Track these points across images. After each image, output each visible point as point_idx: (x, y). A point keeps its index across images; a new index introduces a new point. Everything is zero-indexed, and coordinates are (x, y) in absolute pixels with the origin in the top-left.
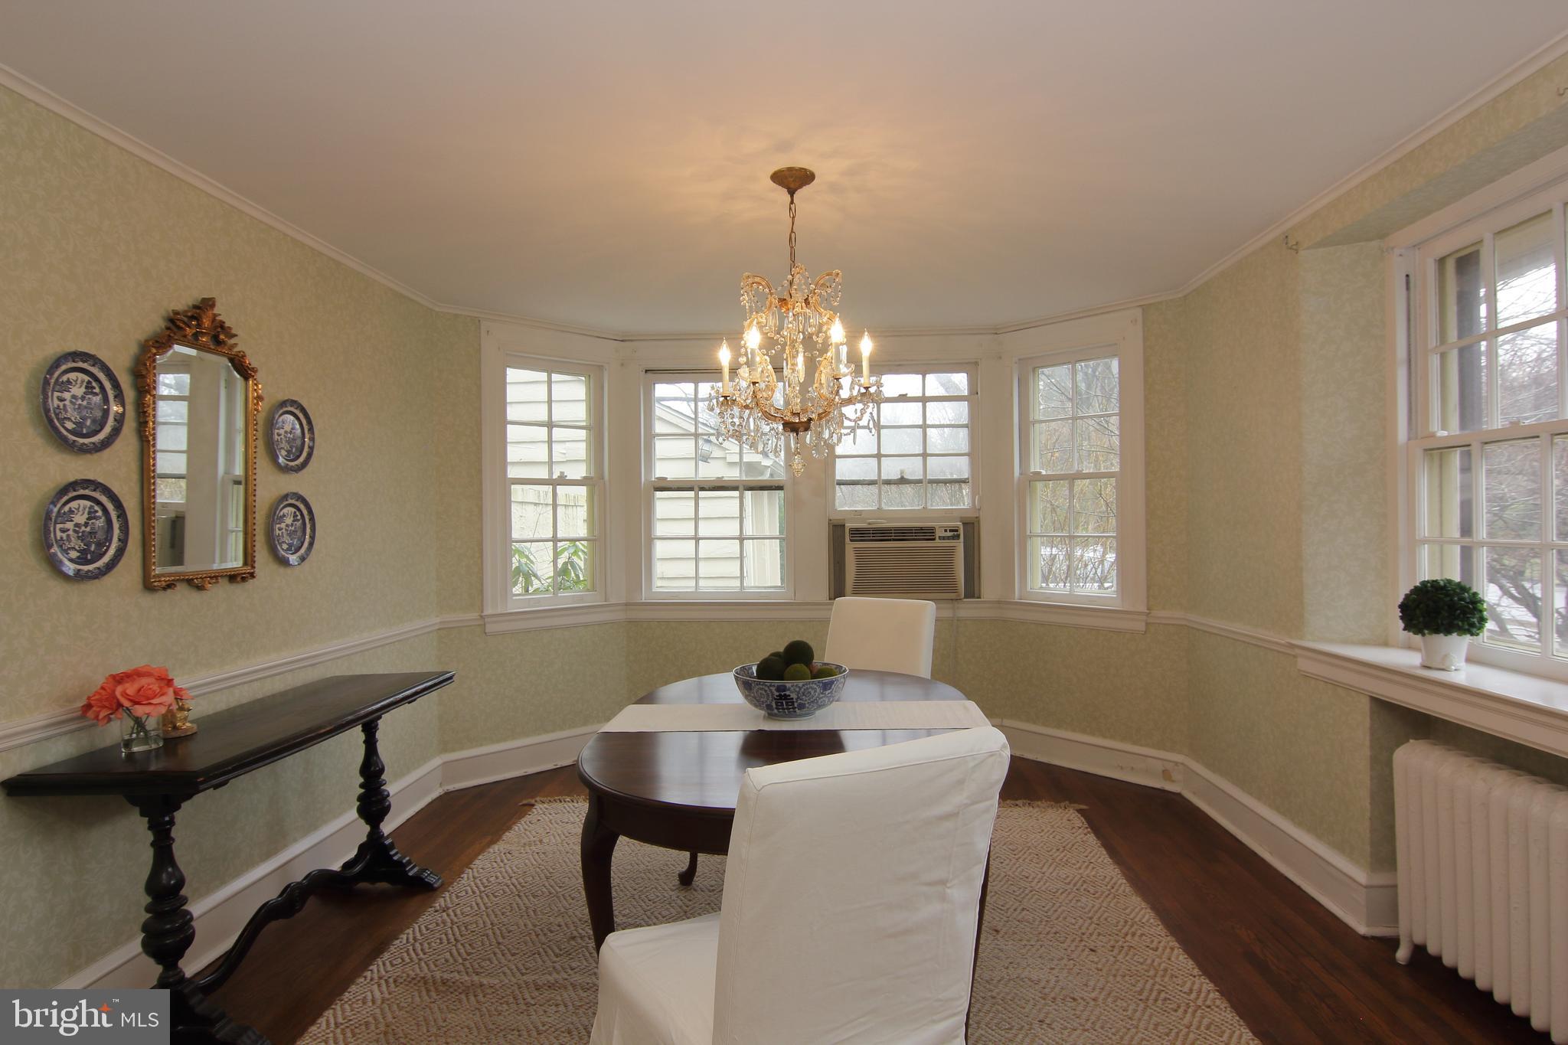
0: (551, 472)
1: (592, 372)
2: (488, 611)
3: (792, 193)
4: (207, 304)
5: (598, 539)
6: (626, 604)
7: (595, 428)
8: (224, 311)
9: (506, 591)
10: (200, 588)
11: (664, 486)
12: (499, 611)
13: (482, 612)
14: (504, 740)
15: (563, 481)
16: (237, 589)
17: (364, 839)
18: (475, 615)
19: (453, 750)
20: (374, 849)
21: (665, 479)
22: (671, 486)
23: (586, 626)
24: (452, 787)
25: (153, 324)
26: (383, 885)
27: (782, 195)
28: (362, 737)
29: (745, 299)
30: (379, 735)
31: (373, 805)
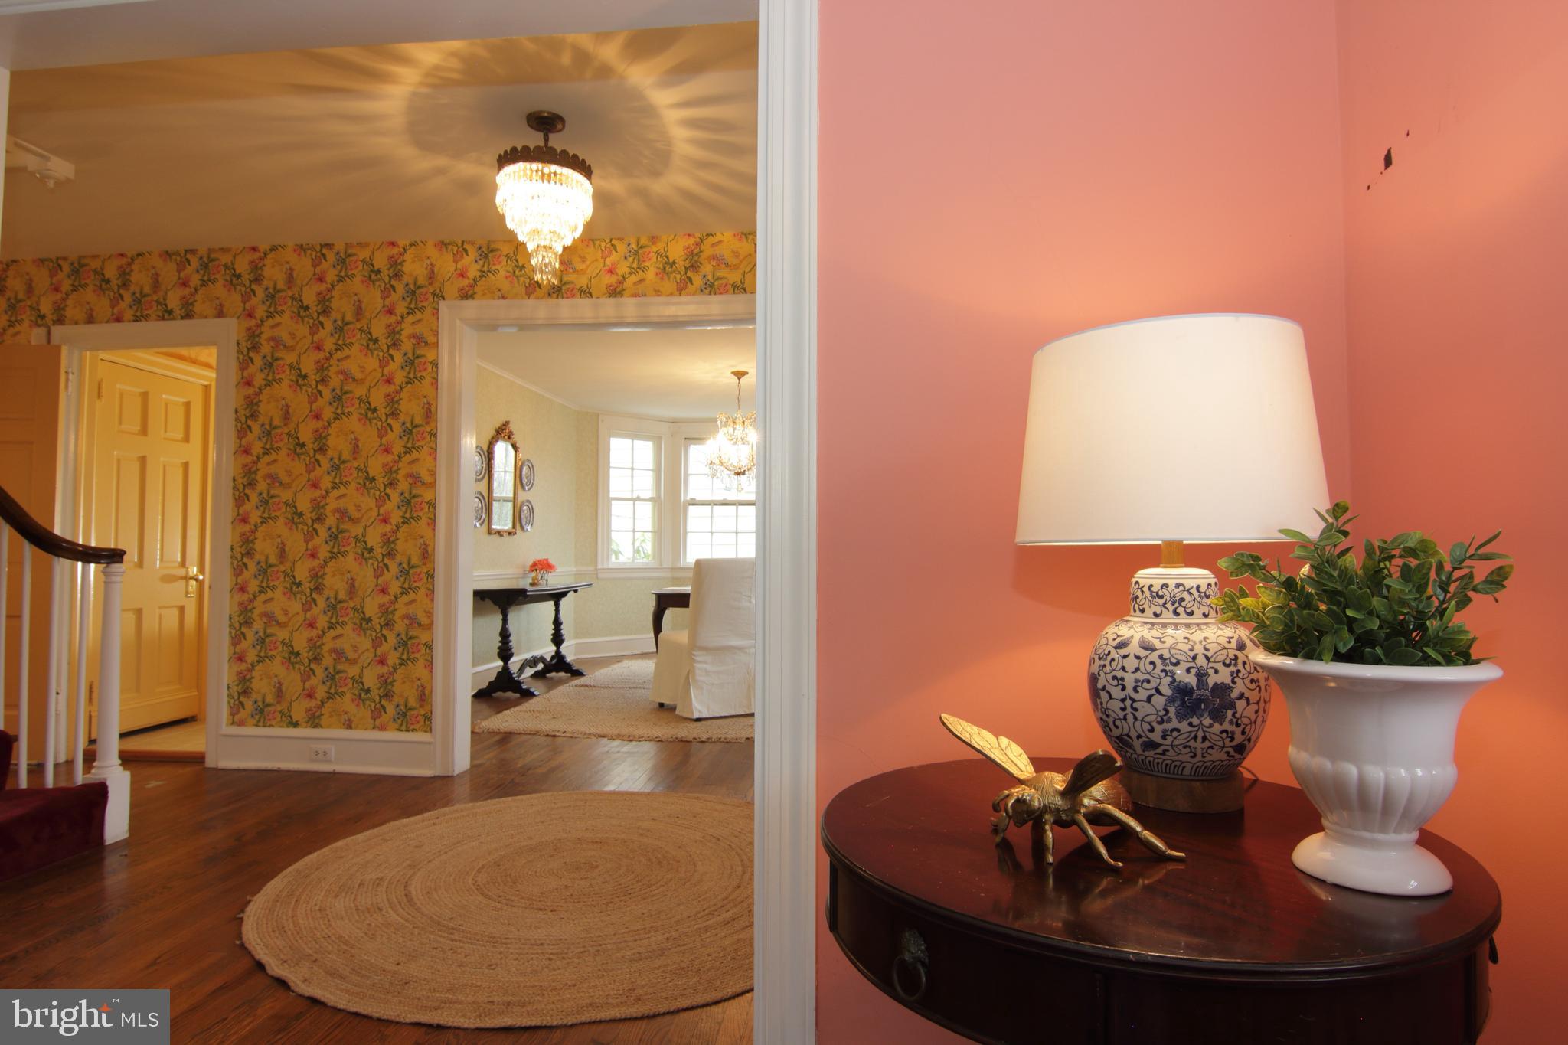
0: (632, 495)
1: (657, 439)
2: (600, 567)
3: (739, 379)
4: (507, 423)
5: (658, 533)
6: (672, 568)
7: (657, 470)
8: (512, 427)
9: (608, 558)
10: (501, 536)
11: (694, 503)
12: (605, 567)
13: (596, 566)
14: (606, 636)
15: (638, 499)
16: (511, 538)
17: (553, 653)
18: (592, 568)
19: (581, 638)
20: (559, 656)
21: (694, 499)
22: (698, 503)
23: (650, 578)
24: (579, 657)
25: (492, 433)
26: (562, 674)
27: (735, 379)
28: (554, 608)
29: (719, 422)
30: (560, 608)
31: (558, 639)
